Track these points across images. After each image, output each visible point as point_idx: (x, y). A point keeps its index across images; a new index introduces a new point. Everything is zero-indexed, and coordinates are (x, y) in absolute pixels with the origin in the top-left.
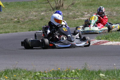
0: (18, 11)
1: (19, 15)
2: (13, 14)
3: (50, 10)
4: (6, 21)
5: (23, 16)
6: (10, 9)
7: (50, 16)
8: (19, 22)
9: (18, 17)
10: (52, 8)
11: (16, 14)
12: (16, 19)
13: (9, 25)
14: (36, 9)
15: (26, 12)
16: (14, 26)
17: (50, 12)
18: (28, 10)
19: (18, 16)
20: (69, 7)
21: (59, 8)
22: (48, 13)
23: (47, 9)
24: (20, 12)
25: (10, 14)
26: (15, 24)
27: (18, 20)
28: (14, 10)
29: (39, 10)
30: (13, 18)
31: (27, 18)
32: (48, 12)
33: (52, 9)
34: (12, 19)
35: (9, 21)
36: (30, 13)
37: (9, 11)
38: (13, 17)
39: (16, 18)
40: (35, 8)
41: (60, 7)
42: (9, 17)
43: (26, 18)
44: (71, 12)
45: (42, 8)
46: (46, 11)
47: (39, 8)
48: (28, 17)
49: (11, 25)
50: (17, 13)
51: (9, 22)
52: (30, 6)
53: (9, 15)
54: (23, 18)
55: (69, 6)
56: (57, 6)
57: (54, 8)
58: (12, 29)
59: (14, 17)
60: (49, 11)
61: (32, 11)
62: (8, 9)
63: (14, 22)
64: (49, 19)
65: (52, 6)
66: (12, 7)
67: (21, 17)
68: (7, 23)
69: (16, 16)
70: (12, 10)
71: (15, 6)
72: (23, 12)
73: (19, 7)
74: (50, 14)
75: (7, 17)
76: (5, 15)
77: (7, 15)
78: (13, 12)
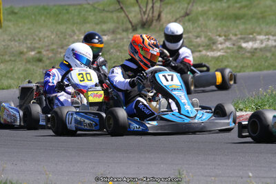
0: (40, 32)
1: (41, 43)
2: (26, 40)
3: (126, 30)
5: (53, 44)
6: (20, 25)
7: (123, 45)
8: (40, 60)
9: (39, 48)
10: (130, 22)
11: (34, 39)
12: (33, 53)
13: (13, 68)
14: (88, 25)
15: (62, 33)
16: (25, 70)
17: (125, 34)
18: (66, 28)
19: (37, 45)
21: (150, 25)
22: (119, 36)
23: (118, 28)
24: (44, 34)
25: (17, 39)
26: (29, 66)
27: (38, 55)
28: (29, 29)
30: (25, 50)
31: (62, 50)
32: (120, 34)
33: (130, 26)
34: (21, 53)
35: (13, 59)
36: (71, 36)
37: (18, 29)
38: (25, 46)
39: (33, 50)
40: (89, 23)
41: (152, 21)
42: (15, 47)
43: (60, 50)
45: (104, 23)
46: (114, 32)
47: (97, 24)
48: (66, 48)
49: (19, 69)
50: (37, 36)
51: (15, 61)
52: (76, 17)
53: (14, 40)
54: (53, 50)
55: (176, 20)
56: (144, 20)
57: (137, 25)
58: (19, 78)
59: (28, 48)
60: (123, 31)
61: (76, 31)
62: (14, 25)
63: (28, 61)
64: (121, 52)
65: (131, 20)
66: (26, 21)
67: (46, 48)
68: (8, 61)
69: (35, 43)
70: (26, 27)
71: (33, 17)
72: (52, 33)
73: (44, 21)
74: (125, 40)
75: (8, 46)
76: (4, 41)
77: (10, 40)
78: (27, 33)
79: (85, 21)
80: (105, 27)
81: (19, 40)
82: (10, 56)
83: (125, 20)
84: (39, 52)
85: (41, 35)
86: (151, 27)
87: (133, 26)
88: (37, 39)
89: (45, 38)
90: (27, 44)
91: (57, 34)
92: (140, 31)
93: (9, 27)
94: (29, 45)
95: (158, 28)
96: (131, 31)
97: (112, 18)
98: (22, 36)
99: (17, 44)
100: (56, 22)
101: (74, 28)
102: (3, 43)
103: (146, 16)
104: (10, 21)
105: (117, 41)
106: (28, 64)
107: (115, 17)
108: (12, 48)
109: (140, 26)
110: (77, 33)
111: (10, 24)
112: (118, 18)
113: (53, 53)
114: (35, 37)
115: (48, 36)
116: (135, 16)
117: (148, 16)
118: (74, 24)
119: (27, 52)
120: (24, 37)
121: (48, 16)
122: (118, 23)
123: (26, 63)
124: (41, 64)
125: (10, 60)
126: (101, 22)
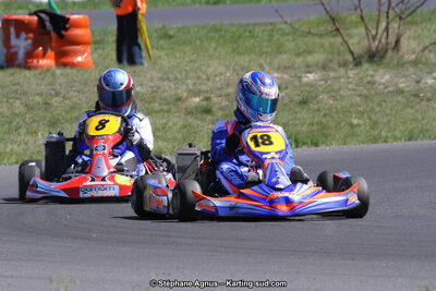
0: (208, 66)
1: (210, 84)
2: (187, 77)
3: (344, 65)
4: (156, 106)
5: (228, 85)
6: (178, 55)
7: (340, 89)
8: (208, 111)
9: (207, 92)
10: (352, 53)
11: (199, 78)
12: (197, 100)
13: (166, 124)
14: (285, 56)
15: (243, 68)
16: (185, 126)
17: (342, 70)
18: (250, 61)
19: (204, 88)
20: (426, 53)
21: (382, 57)
22: (332, 74)
23: (331, 61)
24: (215, 70)
25: (171, 77)
26: (190, 120)
27: (205, 103)
28: (191, 61)
29: (299, 61)
30: (185, 95)
32: (335, 70)
33: (351, 59)
34: (179, 99)
35: (165, 108)
37: (174, 62)
38: (184, 88)
39: (196, 94)
41: (386, 51)
42: (169, 90)
44: (430, 73)
45: (310, 52)
46: (324, 68)
47: (298, 55)
49: (175, 125)
50: (204, 72)
51: (169, 111)
52: (265, 44)
53: (168, 78)
54: (228, 95)
55: (423, 50)
56: (374, 49)
57: (361, 57)
58: (175, 139)
59: (190, 91)
60: (340, 66)
61: (265, 65)
62: (167, 55)
63: (189, 113)
64: (335, 99)
65: (352, 48)
66: (187, 49)
67: (218, 92)
68: (157, 112)
69: (200, 84)
70: (187, 59)
71: (198, 42)
72: (227, 67)
73: (215, 49)
74: (342, 80)
75: (159, 88)
76: (152, 80)
77: (162, 79)
78: (187, 68)
79: (279, 50)
80: (311, 59)
81: (176, 78)
82: (160, 104)
83: (342, 49)
84: (207, 99)
85: (210, 70)
86: (384, 61)
87: (355, 59)
88: (204, 77)
89: (216, 76)
90: (187, 85)
91: (234, 70)
92: (366, 66)
93: (160, 58)
94: (191, 87)
95: (395, 62)
96: (351, 66)
97: (322, 46)
98: (180, 72)
99: (172, 84)
100: (234, 50)
101: (262, 61)
102: (151, 84)
103: (377, 43)
104: (162, 49)
105: (329, 82)
106: (188, 117)
107: (326, 44)
108: (164, 90)
109: (366, 57)
110: (267, 68)
111: (162, 54)
112: (331, 45)
113: (228, 100)
114: (201, 74)
115: (221, 74)
116: (359, 43)
117: (380, 42)
118: (262, 53)
119: (187, 98)
120: (184, 74)
121: (221, 41)
122: (332, 53)
123: (186, 114)
124: (209, 117)
125: (162, 110)
126: (304, 51)
